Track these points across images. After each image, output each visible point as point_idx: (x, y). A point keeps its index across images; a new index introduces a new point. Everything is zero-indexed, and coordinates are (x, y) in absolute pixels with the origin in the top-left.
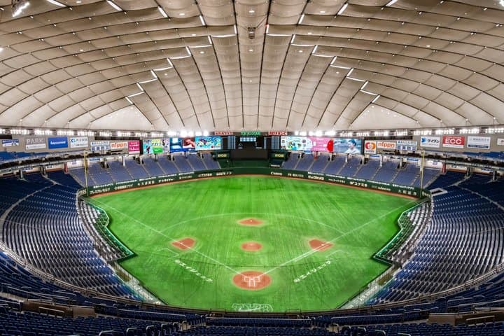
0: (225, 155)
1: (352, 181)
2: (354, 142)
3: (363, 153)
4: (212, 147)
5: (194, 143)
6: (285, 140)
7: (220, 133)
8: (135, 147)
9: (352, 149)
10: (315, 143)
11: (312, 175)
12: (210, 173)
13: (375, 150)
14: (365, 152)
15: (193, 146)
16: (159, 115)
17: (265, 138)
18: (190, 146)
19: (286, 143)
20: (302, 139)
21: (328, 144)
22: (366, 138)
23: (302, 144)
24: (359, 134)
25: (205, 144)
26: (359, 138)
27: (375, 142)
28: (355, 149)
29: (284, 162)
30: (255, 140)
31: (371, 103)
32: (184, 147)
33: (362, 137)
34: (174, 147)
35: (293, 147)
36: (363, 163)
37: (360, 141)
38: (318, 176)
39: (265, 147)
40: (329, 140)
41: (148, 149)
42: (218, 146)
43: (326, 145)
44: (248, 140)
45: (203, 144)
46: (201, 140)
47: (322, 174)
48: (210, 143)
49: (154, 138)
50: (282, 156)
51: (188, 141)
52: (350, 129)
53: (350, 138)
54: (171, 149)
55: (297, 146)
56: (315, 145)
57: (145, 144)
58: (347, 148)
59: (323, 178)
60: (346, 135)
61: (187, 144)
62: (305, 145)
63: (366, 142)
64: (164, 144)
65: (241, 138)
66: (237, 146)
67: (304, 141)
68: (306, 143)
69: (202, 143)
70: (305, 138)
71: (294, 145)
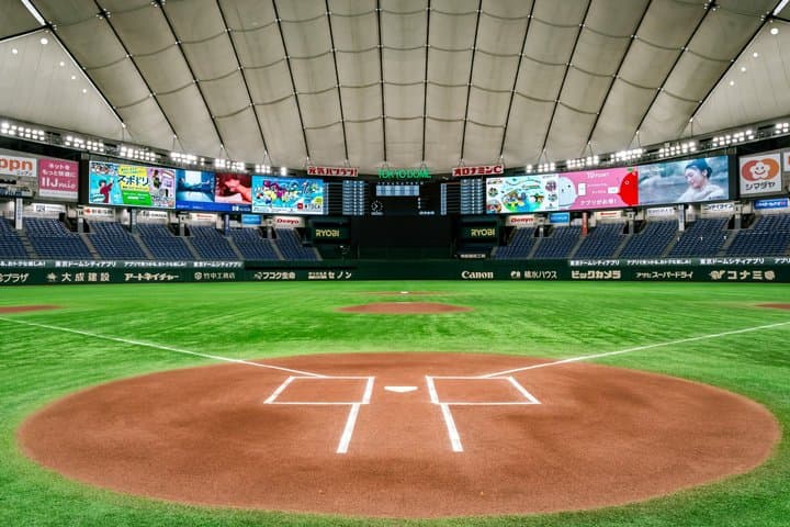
0: (335, 233)
1: (718, 267)
2: (702, 167)
3: (735, 195)
4: (300, 206)
5: (248, 192)
6: (498, 187)
7: (321, 170)
8: (63, 180)
9: (699, 188)
10: (582, 186)
11: (583, 269)
12: (288, 269)
13: (777, 179)
14: (744, 191)
15: (244, 198)
16: (143, 91)
17: (443, 187)
18: (237, 198)
19: (500, 193)
20: (544, 181)
21: (623, 187)
22: (747, 149)
23: (546, 194)
24: (720, 141)
25: (279, 196)
26: (718, 152)
27: (775, 156)
28: (708, 187)
29: (495, 249)
30: (417, 193)
31: (770, 16)
32: (219, 199)
33: (730, 147)
34: (189, 196)
35: (522, 204)
36: (738, 224)
37: (724, 162)
38: (602, 268)
39: (444, 211)
40: (625, 172)
41: (106, 191)
42: (317, 204)
43: (615, 190)
44: (398, 191)
45: (274, 196)
46: (269, 185)
47: (616, 262)
48: (295, 195)
49: (126, 161)
50: (491, 232)
51: (233, 184)
52: (688, 131)
53: (690, 156)
54: (179, 200)
55: (531, 200)
56: (582, 192)
57: (95, 173)
58: (683, 186)
59: (618, 274)
60: (675, 150)
61: (227, 192)
62: (553, 198)
63: (744, 161)
64: (157, 185)
65: (379, 188)
66: (368, 208)
67: (551, 186)
68: (557, 192)
69: (270, 194)
70: (555, 178)
71: (523, 198)
